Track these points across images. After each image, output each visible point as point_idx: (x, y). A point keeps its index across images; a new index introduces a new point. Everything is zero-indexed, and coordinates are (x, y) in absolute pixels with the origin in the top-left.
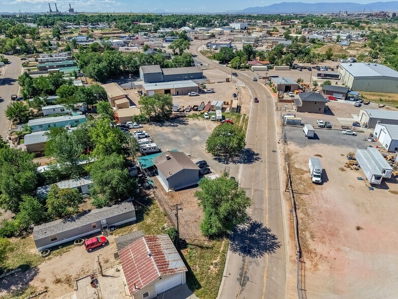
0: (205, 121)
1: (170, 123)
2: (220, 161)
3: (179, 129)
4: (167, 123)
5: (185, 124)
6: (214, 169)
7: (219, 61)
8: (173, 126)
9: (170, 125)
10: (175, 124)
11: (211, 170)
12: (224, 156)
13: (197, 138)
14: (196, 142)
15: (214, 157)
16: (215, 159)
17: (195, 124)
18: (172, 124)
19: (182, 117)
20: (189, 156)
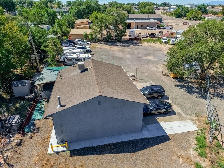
0: (163, 45)
1: (121, 44)
2: (190, 91)
3: (130, 48)
4: (119, 44)
5: (138, 45)
6: (179, 105)
7: (175, 17)
8: (124, 46)
9: (121, 45)
10: (127, 45)
11: (175, 108)
12: (197, 83)
13: (151, 58)
14: (149, 62)
15: (178, 83)
16: (180, 87)
17: (150, 46)
18: (124, 45)
19: (137, 40)
20: (133, 76)
